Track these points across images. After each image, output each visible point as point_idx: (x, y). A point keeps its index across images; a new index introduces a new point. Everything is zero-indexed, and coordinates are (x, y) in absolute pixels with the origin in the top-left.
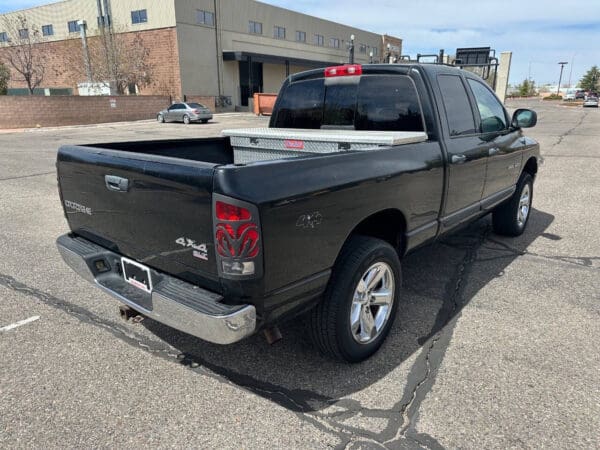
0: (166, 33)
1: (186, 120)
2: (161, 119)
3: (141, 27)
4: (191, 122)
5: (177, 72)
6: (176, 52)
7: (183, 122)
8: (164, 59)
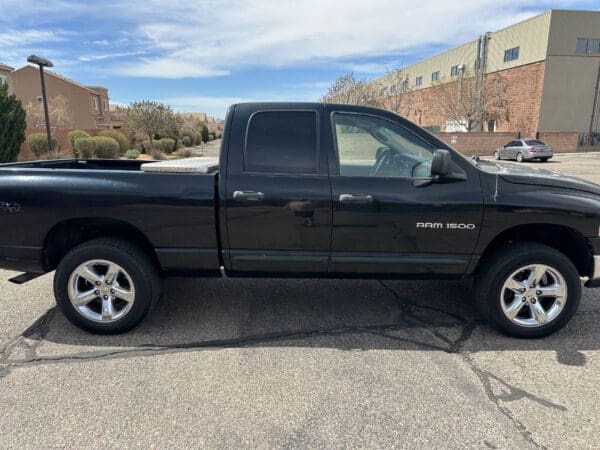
0: (534, 68)
1: (520, 158)
2: (497, 155)
3: (513, 64)
4: (524, 161)
5: (537, 108)
6: (541, 87)
7: (516, 160)
8: (527, 95)
